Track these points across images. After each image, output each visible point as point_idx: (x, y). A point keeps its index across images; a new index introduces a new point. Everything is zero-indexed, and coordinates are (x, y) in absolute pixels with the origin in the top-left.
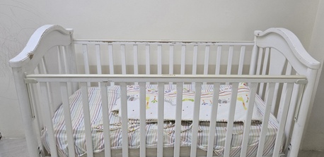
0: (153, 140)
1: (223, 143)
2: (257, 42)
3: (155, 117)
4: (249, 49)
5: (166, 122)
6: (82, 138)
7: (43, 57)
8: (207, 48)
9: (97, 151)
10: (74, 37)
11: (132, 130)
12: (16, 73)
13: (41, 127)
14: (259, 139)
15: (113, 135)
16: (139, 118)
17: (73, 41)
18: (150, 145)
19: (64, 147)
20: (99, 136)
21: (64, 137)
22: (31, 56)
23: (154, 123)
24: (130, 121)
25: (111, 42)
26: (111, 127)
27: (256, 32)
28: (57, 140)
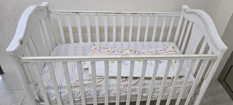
0: (113, 92)
1: (158, 92)
2: (183, 14)
3: (115, 74)
4: (178, 18)
5: (122, 77)
6: (65, 92)
7: (30, 36)
8: (149, 18)
9: (76, 100)
11: (98, 84)
13: (35, 84)
14: (181, 89)
15: (86, 89)
16: (104, 75)
18: (112, 95)
19: (54, 98)
20: (77, 90)
21: (52, 92)
22: (21, 42)
23: (113, 78)
24: (97, 78)
25: (78, 13)
26: (85, 82)
28: (48, 94)
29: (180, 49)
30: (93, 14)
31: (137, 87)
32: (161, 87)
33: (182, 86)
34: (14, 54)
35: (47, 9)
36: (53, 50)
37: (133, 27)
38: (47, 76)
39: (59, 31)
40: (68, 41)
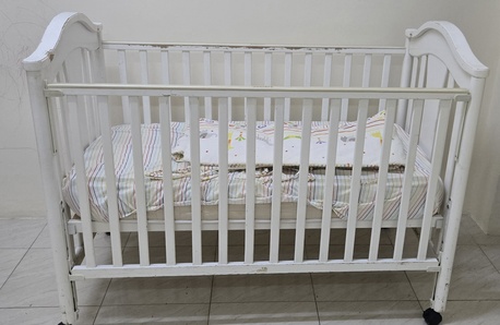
0: (239, 191)
1: (346, 198)
2: (408, 48)
6: (129, 188)
9: (153, 208)
10: (104, 39)
11: (205, 178)
12: (32, 79)
13: (62, 173)
14: (402, 190)
15: (177, 184)
17: (101, 44)
18: (235, 200)
19: (101, 201)
20: (155, 185)
22: (51, 57)
23: (240, 171)
27: (408, 31)
28: (90, 191)
30: (200, 48)
35: (99, 35)
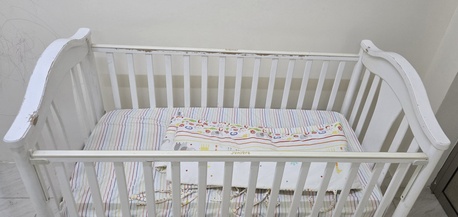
2: (361, 58)
3: (220, 182)
4: (351, 65)
5: (234, 189)
7: (53, 103)
8: (291, 63)
11: (185, 202)
12: (17, 154)
13: (59, 197)
15: (161, 212)
16: (197, 182)
17: (91, 48)
21: (92, 214)
22: (35, 121)
23: (215, 188)
24: (183, 187)
25: (149, 50)
26: (158, 197)
29: (354, 127)
30: (180, 53)
31: (264, 211)
32: (311, 212)
33: (355, 212)
34: (21, 146)
35: (88, 42)
36: (96, 123)
37: (260, 78)
38: (82, 180)
39: (108, 83)
40: (126, 104)
